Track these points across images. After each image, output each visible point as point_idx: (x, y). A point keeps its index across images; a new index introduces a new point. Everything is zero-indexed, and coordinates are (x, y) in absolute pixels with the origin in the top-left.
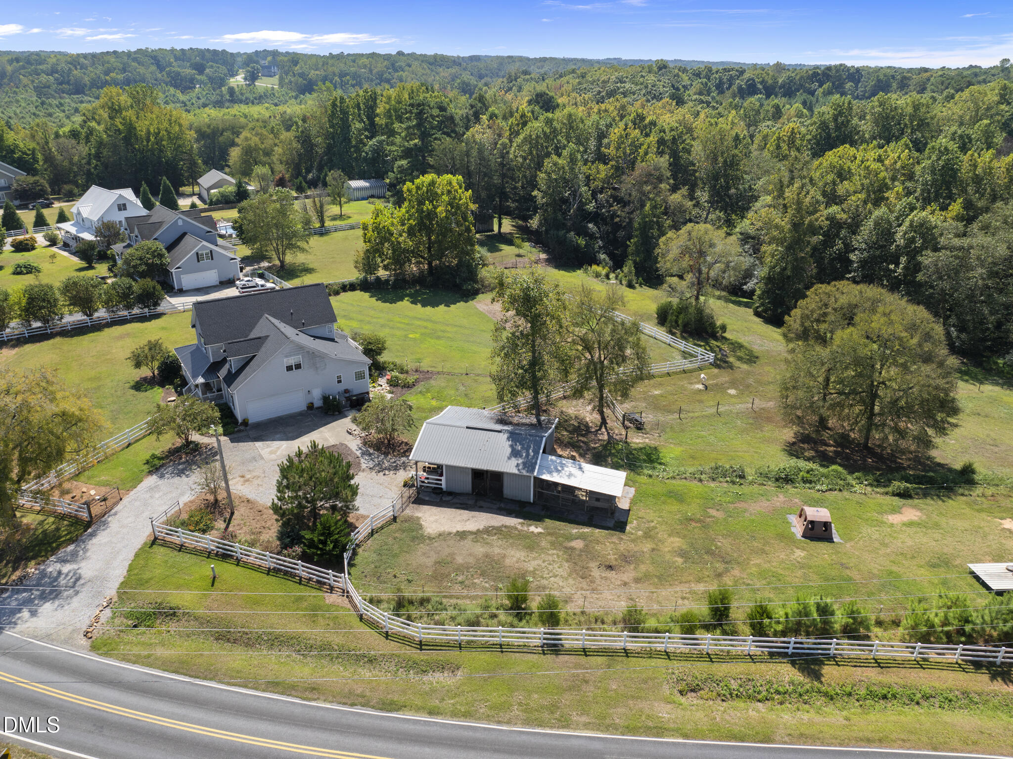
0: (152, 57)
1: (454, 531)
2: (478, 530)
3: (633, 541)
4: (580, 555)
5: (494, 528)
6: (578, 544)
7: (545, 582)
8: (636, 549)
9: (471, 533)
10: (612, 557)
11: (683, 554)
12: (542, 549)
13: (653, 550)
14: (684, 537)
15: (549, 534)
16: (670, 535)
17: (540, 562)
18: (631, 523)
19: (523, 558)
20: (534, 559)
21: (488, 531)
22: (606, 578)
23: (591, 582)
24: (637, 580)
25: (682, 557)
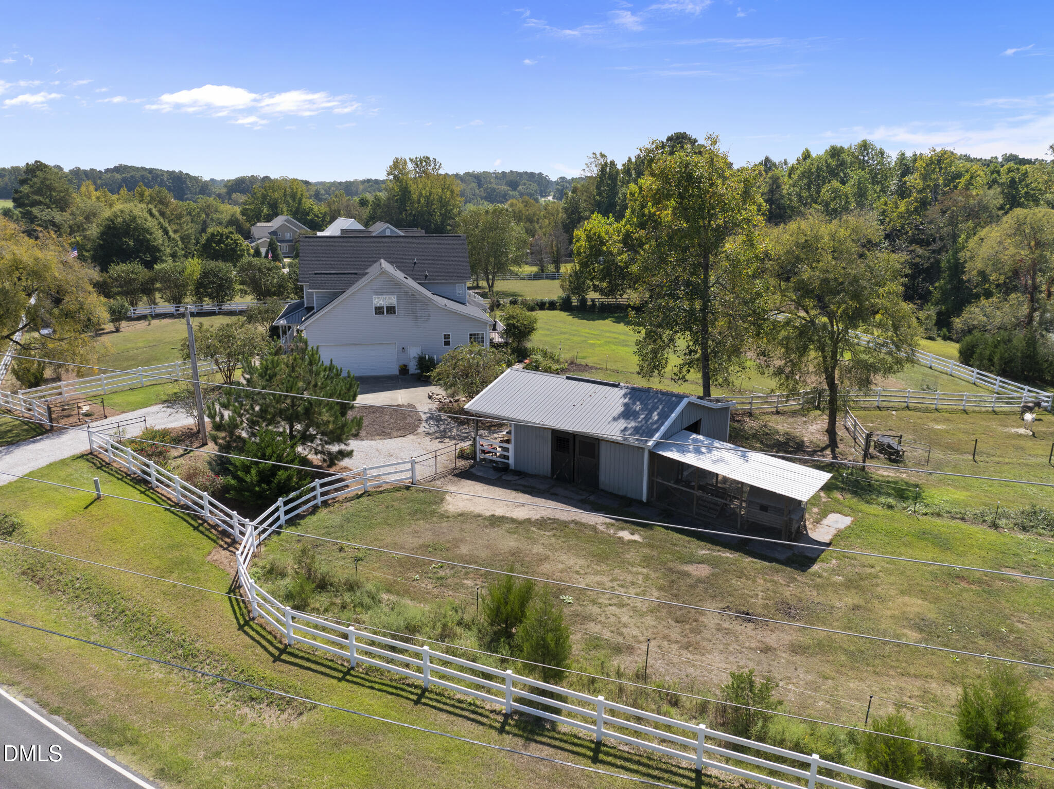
0: (475, 177)
1: (488, 514)
2: (528, 521)
3: (818, 587)
4: (693, 587)
5: (555, 521)
6: (701, 571)
7: (595, 610)
8: (817, 600)
9: (513, 520)
10: (760, 601)
11: (922, 626)
12: (624, 562)
13: (856, 608)
14: (937, 600)
15: (650, 546)
16: (903, 593)
17: (605, 579)
18: (826, 561)
19: (577, 568)
20: (596, 573)
21: (542, 523)
22: (728, 632)
23: (692, 631)
24: (796, 649)
25: (921, 630)
